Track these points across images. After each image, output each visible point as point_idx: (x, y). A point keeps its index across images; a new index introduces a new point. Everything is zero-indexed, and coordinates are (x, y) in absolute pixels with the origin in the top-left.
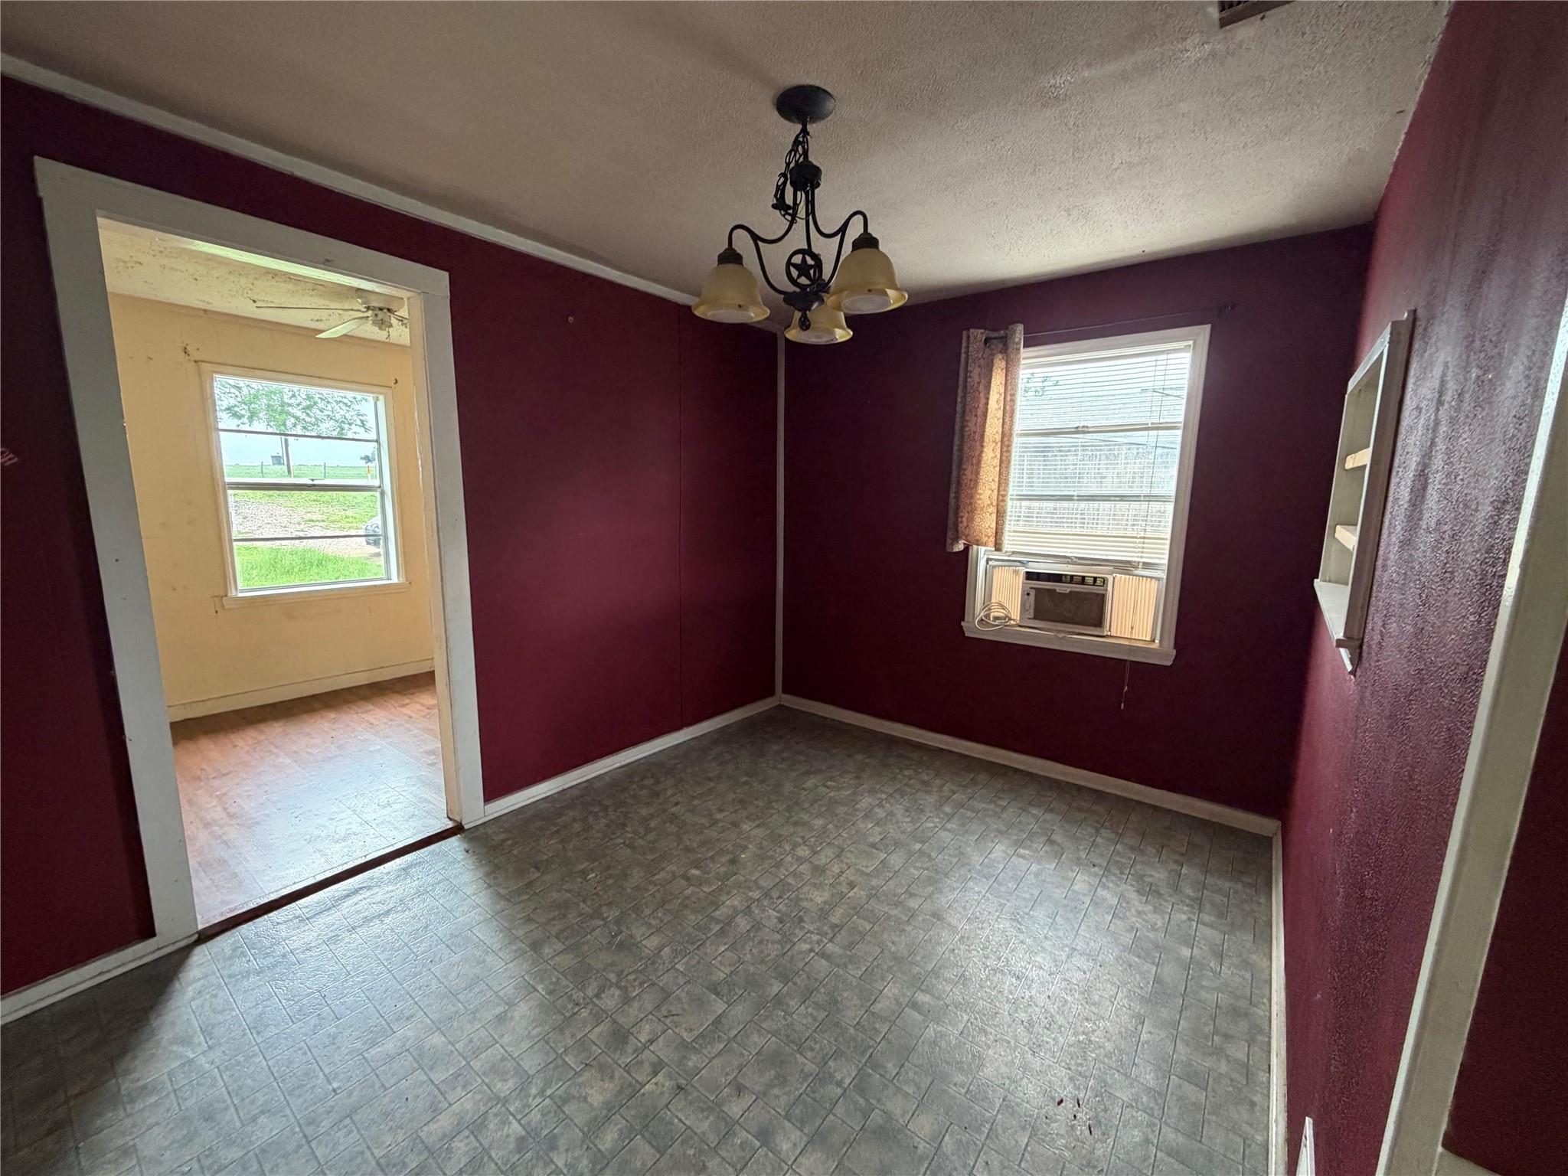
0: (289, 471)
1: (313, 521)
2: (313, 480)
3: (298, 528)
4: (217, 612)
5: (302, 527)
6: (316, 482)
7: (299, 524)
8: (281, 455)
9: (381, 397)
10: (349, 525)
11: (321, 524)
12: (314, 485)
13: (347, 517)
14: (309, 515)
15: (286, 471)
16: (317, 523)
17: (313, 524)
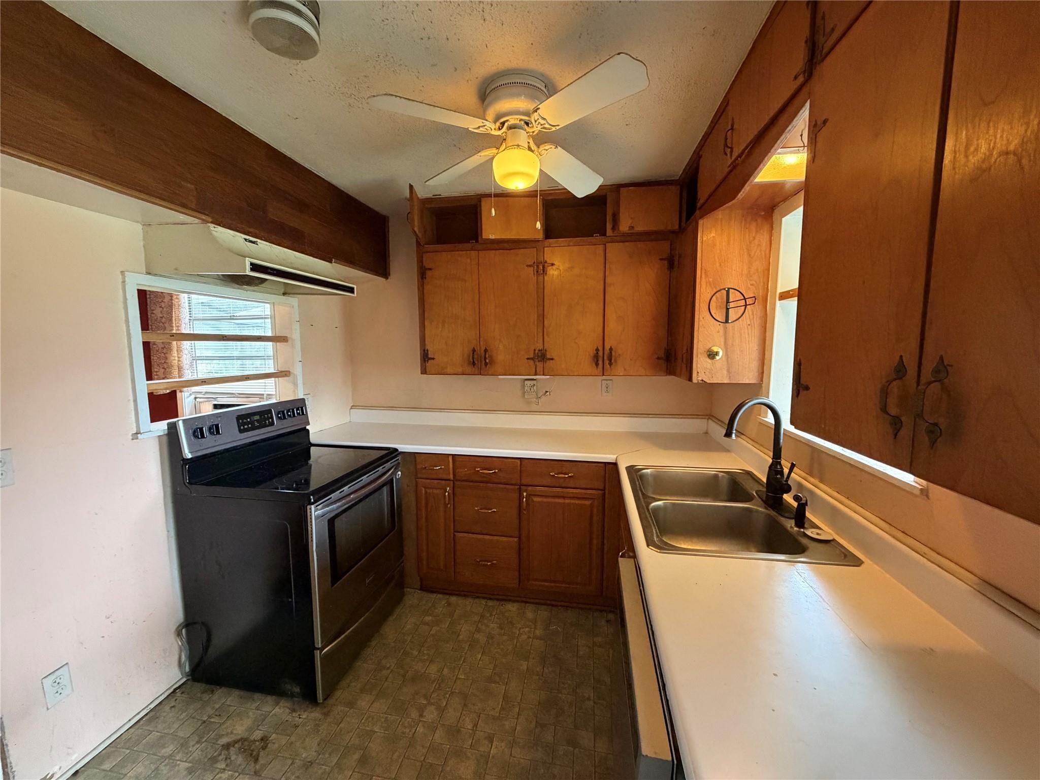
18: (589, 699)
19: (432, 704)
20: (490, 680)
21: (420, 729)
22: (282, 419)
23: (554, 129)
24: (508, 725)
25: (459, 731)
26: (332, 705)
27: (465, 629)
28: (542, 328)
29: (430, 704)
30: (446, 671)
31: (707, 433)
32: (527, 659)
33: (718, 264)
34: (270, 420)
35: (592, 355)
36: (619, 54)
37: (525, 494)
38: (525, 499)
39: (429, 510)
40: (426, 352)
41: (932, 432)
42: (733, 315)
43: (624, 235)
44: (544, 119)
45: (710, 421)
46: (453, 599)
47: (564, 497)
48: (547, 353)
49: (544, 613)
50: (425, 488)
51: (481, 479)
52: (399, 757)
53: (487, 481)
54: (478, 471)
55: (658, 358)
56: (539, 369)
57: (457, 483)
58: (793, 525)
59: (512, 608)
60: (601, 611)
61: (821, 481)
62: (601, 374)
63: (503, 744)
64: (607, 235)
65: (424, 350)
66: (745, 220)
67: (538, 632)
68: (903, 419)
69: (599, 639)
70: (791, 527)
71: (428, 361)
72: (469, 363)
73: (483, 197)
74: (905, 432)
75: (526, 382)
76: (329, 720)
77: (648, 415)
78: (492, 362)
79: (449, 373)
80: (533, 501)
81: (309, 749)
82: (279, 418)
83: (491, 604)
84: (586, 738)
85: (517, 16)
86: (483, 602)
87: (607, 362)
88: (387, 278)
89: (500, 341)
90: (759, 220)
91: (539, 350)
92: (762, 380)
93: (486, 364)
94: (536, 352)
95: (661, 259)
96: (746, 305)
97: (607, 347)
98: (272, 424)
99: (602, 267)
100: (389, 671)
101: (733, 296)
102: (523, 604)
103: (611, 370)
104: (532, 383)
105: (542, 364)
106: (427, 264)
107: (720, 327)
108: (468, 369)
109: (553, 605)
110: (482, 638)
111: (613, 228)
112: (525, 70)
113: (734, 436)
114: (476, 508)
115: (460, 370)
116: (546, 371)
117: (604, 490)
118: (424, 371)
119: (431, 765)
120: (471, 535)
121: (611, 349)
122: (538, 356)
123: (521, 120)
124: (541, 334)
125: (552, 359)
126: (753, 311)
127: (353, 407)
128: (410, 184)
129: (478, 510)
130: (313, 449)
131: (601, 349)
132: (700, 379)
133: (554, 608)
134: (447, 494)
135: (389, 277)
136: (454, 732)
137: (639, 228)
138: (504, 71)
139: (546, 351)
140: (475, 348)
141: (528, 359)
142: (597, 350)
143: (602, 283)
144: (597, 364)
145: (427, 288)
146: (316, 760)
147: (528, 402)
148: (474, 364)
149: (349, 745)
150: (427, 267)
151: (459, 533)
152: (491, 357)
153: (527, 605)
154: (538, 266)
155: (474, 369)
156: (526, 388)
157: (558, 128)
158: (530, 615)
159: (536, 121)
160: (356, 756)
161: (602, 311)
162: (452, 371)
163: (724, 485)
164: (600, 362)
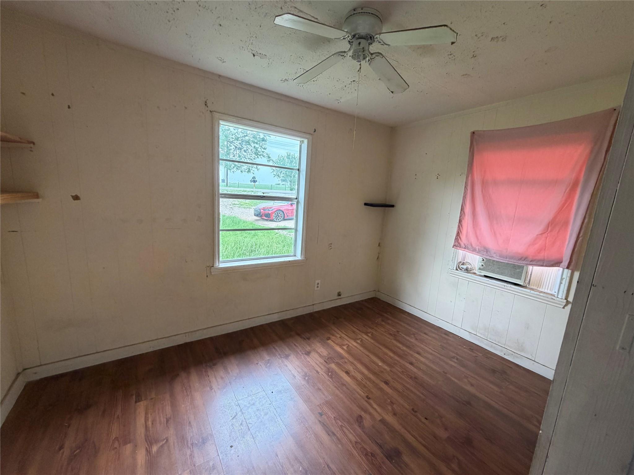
0: (227, 185)
1: (235, 204)
2: (264, 193)
3: (230, 207)
4: (207, 276)
5: (232, 206)
6: (265, 195)
7: (231, 205)
8: (224, 179)
9: (306, 141)
10: (247, 206)
11: (238, 205)
12: (264, 197)
13: (246, 203)
14: (234, 202)
15: (226, 185)
16: (236, 205)
17: (235, 205)
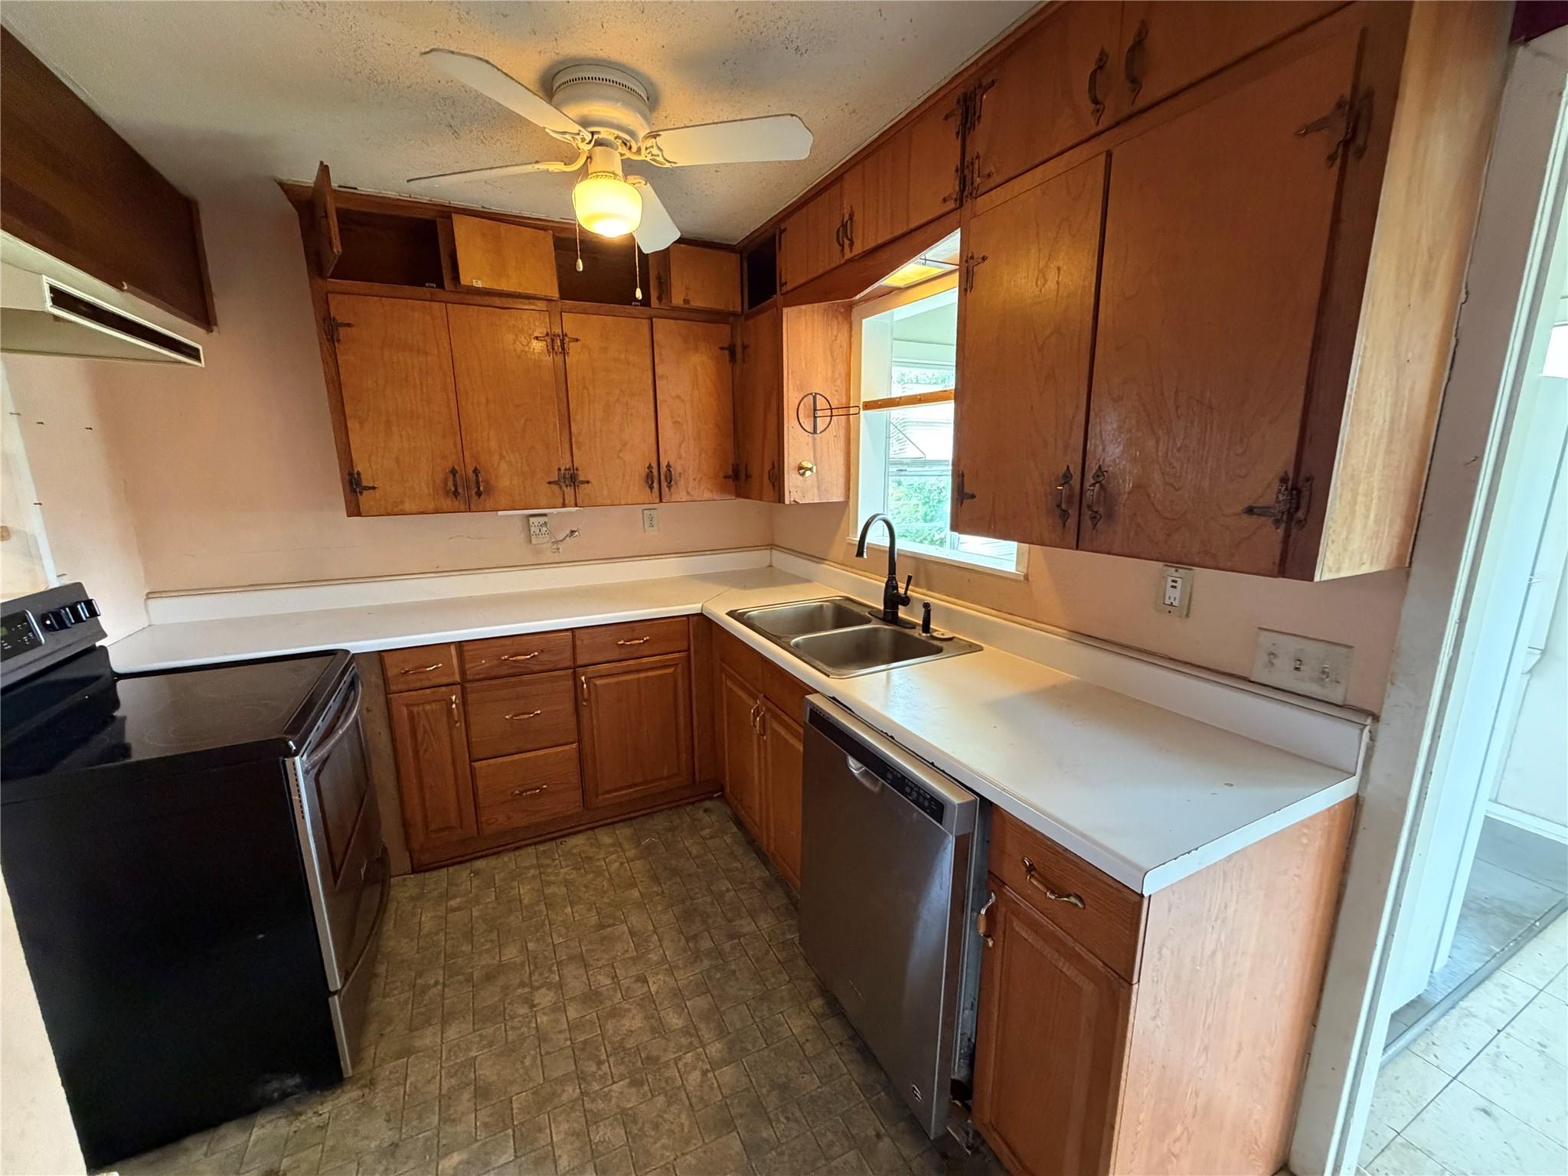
18: (728, 890)
19: (538, 988)
20: (601, 926)
21: (543, 1019)
22: (55, 630)
23: (668, 165)
24: (654, 957)
25: (597, 993)
26: (370, 1072)
27: (525, 891)
28: (568, 437)
29: (534, 989)
30: (531, 946)
31: (771, 566)
32: (634, 885)
33: (804, 365)
34: (31, 635)
35: (644, 474)
36: (792, 115)
37: (583, 678)
38: (585, 686)
39: (420, 739)
40: (356, 476)
41: (1094, 517)
42: (821, 426)
43: (675, 309)
44: (661, 150)
45: (774, 552)
46: (480, 864)
47: (638, 671)
48: (580, 473)
49: (624, 832)
50: (407, 706)
51: (511, 671)
52: (534, 1058)
53: (519, 672)
54: (505, 659)
55: (725, 477)
56: (569, 498)
57: (468, 685)
58: (921, 632)
59: (578, 842)
60: (693, 803)
61: (929, 589)
62: (658, 500)
63: (659, 976)
64: (652, 306)
65: (351, 474)
66: (828, 315)
67: (631, 853)
68: (1070, 511)
69: (706, 832)
70: (920, 634)
71: (361, 493)
72: (447, 492)
73: (455, 213)
74: (1072, 522)
75: (532, 520)
76: (380, 1087)
77: (714, 551)
78: (490, 489)
79: (408, 511)
80: (596, 685)
81: (379, 1132)
82: (46, 629)
83: (542, 849)
84: (746, 926)
85: (666, 12)
86: (531, 850)
87: (664, 484)
88: (209, 330)
89: (502, 457)
90: (840, 318)
91: (566, 470)
92: (849, 497)
93: (479, 494)
94: (562, 472)
95: (722, 348)
96: (832, 416)
97: (664, 464)
98: (36, 643)
99: (649, 351)
100: (440, 987)
101: (821, 403)
102: (590, 833)
103: (671, 495)
104: (542, 520)
105: (573, 491)
106: (339, 314)
107: (809, 438)
108: (447, 503)
109: (631, 819)
110: (557, 890)
111: (660, 299)
112: (633, 70)
113: (865, 554)
114: (507, 717)
115: (431, 506)
116: (579, 501)
117: (689, 650)
118: (354, 510)
119: (585, 1042)
120: (500, 760)
121: (668, 466)
122: (564, 478)
123: (617, 137)
124: (567, 446)
125: (588, 482)
126: (839, 421)
127: (149, 596)
128: (322, 163)
129: (511, 718)
130: (121, 686)
131: (655, 465)
132: (792, 499)
133: (633, 821)
134: (454, 706)
135: (214, 328)
136: (592, 997)
137: (697, 303)
138: (604, 61)
139: (577, 470)
140: (456, 467)
141: (549, 483)
142: (650, 467)
143: (650, 373)
144: (651, 488)
145: (347, 358)
146: (401, 1136)
147: (538, 551)
148: (456, 494)
149: (444, 1092)
150: (339, 319)
151: (480, 762)
152: (487, 482)
153: (596, 831)
154: (553, 340)
155: (457, 503)
156: (532, 529)
157: (674, 165)
158: (607, 840)
159: (647, 149)
160: (467, 1095)
161: (652, 413)
162: (414, 508)
163: (829, 614)
164: (656, 485)
